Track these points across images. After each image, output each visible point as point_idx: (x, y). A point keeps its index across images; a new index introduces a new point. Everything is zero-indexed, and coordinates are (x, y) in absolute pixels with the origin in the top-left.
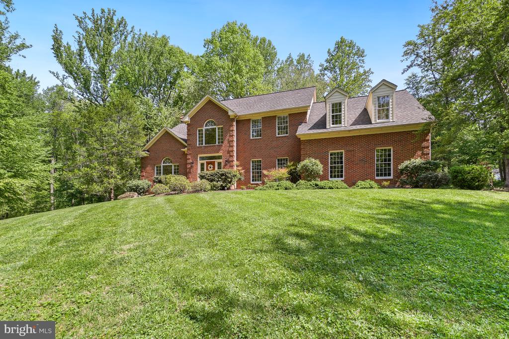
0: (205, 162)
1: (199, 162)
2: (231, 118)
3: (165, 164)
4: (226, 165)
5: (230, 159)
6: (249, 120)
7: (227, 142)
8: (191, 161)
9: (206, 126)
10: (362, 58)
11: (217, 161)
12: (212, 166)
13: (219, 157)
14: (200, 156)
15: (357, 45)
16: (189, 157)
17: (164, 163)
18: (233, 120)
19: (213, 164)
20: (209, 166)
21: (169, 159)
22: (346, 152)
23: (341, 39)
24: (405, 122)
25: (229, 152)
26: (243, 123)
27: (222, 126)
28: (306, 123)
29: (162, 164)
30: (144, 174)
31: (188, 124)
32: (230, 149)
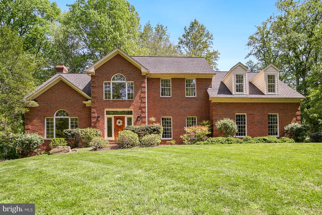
0: (112, 116)
1: (106, 117)
2: (142, 74)
3: (58, 117)
4: (137, 120)
5: (142, 115)
6: (159, 79)
7: (138, 98)
8: (96, 115)
9: (113, 79)
10: (210, 40)
11: (126, 117)
12: (121, 121)
13: (130, 113)
14: (106, 110)
15: (207, 29)
16: (93, 110)
17: (56, 116)
18: (144, 77)
19: (123, 119)
20: (118, 121)
21: (64, 111)
22: (248, 115)
23: (195, 20)
24: (285, 96)
25: (140, 108)
26: (153, 81)
27: (133, 82)
28: (211, 88)
29: (55, 117)
30: (30, 127)
31: (92, 76)
32: (142, 105)
